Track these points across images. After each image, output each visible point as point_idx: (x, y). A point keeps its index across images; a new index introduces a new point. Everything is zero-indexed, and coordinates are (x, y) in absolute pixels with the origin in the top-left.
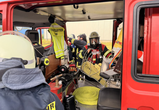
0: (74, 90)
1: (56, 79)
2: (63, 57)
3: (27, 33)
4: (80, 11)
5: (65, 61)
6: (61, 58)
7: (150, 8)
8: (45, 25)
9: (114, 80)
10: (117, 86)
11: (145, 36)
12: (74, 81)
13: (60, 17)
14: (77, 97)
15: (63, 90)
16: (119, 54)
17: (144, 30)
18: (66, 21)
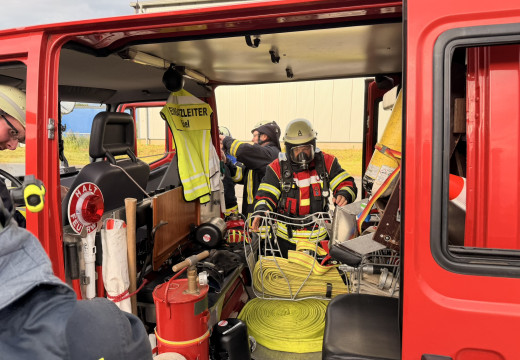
0: (243, 304)
1: (188, 267)
2: (207, 198)
3: (99, 120)
4: (264, 54)
5: (211, 210)
6: (202, 201)
7: (481, 46)
8: (149, 96)
9: (371, 269)
10: (384, 288)
11: (470, 129)
12: (241, 276)
13: (197, 71)
14: (252, 326)
15: (212, 303)
16: (387, 186)
17: (464, 112)
18: (215, 83)
